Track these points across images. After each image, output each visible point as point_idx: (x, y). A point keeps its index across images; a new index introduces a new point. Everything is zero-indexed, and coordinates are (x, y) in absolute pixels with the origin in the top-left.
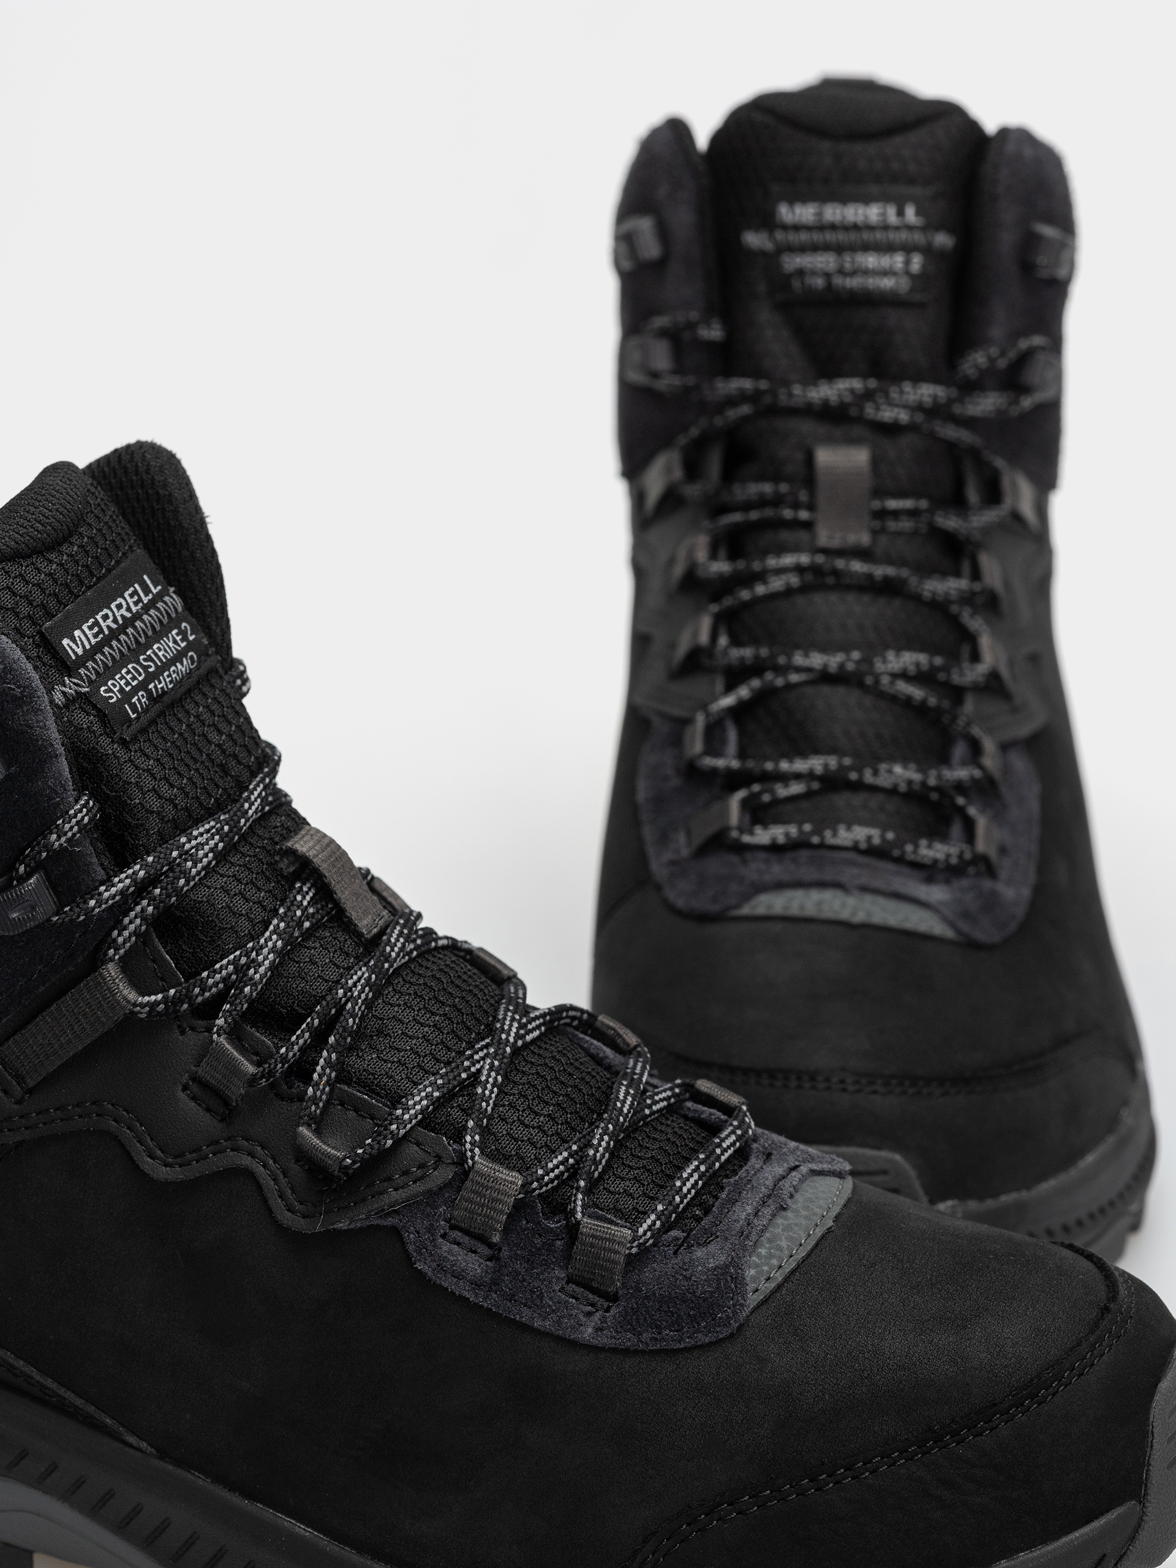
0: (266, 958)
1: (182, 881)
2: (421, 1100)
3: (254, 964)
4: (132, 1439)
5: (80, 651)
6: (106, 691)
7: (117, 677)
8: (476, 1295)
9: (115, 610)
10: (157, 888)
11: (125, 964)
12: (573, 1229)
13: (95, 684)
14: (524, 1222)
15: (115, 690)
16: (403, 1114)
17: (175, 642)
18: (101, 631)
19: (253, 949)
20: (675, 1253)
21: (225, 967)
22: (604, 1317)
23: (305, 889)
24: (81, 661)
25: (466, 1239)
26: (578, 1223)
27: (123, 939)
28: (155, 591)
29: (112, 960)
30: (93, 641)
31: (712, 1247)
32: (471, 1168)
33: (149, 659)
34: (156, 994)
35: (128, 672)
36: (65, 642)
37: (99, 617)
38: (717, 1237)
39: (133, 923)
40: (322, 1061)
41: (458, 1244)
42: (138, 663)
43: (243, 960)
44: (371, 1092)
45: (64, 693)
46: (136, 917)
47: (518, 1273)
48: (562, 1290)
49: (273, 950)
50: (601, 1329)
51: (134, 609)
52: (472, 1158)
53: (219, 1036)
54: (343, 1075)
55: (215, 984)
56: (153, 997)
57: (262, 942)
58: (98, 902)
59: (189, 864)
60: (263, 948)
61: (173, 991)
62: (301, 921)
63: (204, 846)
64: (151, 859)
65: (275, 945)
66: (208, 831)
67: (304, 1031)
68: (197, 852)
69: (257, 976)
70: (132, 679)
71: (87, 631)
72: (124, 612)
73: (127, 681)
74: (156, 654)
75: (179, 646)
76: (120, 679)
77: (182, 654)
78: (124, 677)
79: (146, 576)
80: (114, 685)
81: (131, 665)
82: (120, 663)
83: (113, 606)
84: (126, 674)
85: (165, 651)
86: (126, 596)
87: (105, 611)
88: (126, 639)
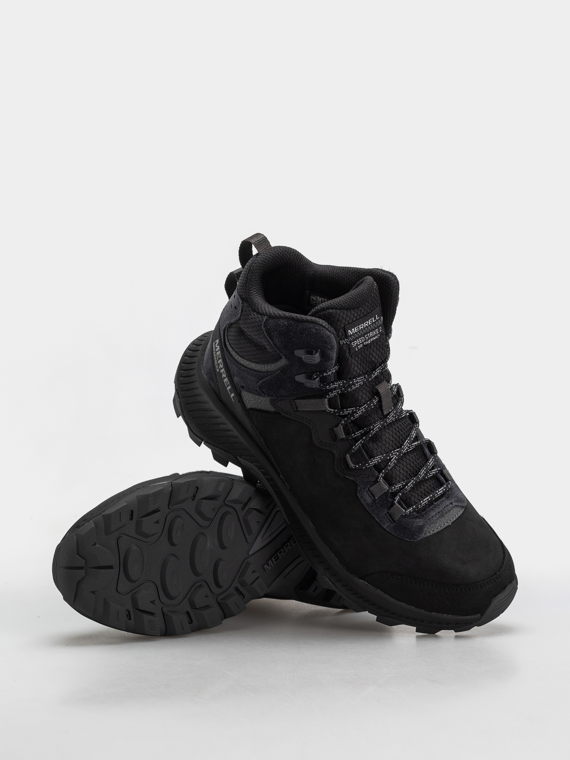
0: (360, 413)
2: (376, 461)
3: (356, 412)
4: (286, 484)
5: (351, 334)
6: (353, 344)
7: (357, 340)
8: (367, 506)
10: (344, 388)
11: (329, 400)
12: (393, 504)
13: (351, 342)
14: (384, 496)
16: (370, 463)
17: (376, 332)
19: (358, 409)
20: (412, 518)
21: (350, 410)
22: (390, 524)
23: (377, 398)
24: (351, 335)
25: (370, 494)
26: (394, 504)
27: (331, 395)
29: (327, 398)
31: (421, 520)
32: (378, 482)
33: (368, 336)
34: (332, 409)
35: (361, 339)
36: (349, 331)
38: (424, 518)
39: (335, 393)
40: (360, 442)
41: (368, 494)
42: (364, 337)
43: (355, 410)
44: (367, 453)
45: (343, 342)
46: (338, 384)
47: (377, 506)
48: (385, 514)
49: (362, 412)
50: (388, 527)
52: (380, 479)
53: (341, 425)
54: (363, 445)
55: (346, 413)
56: (332, 410)
57: (361, 408)
58: (329, 387)
59: (353, 386)
60: (360, 410)
61: (336, 410)
62: (372, 406)
63: (358, 383)
64: (345, 382)
65: (363, 410)
66: (361, 379)
67: (359, 433)
68: (356, 383)
69: (356, 416)
70: (361, 341)
71: (355, 329)
72: (366, 325)
73: (359, 342)
74: (370, 335)
75: (376, 333)
76: (358, 341)
77: (376, 335)
78: (359, 340)
79: (376, 315)
80: (356, 342)
81: (362, 338)
82: (360, 337)
83: (365, 323)
84: (360, 340)
85: (372, 334)
86: (369, 321)
87: (362, 324)
88: (364, 331)
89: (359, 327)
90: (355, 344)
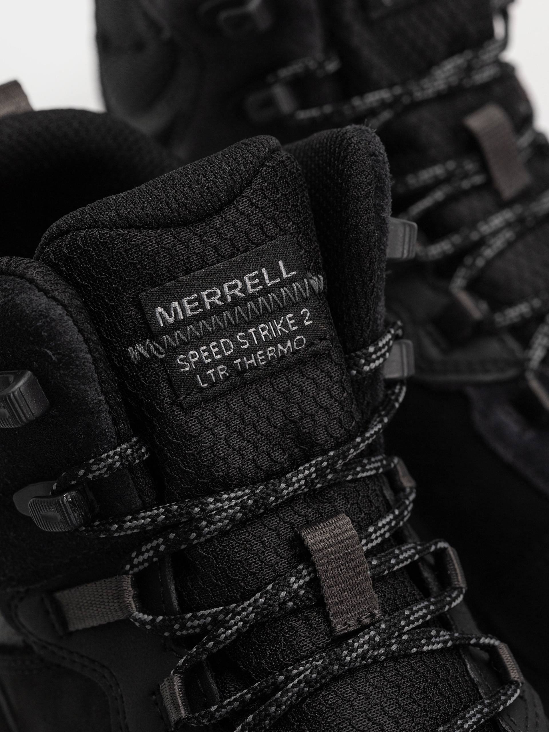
0: (235, 624)
1: (194, 535)
3: (225, 623)
5: (171, 320)
6: (182, 360)
7: (201, 349)
9: (227, 290)
10: (173, 533)
11: (136, 581)
13: (173, 353)
15: (193, 360)
18: (202, 305)
19: (231, 611)
21: (205, 616)
23: (304, 572)
24: (169, 329)
27: (138, 561)
28: (285, 276)
29: (127, 573)
30: (189, 313)
33: (248, 337)
34: (148, 615)
35: (218, 346)
36: (159, 310)
37: (204, 294)
42: (233, 338)
43: (221, 616)
51: (251, 291)
53: (174, 673)
55: (193, 627)
56: (146, 616)
57: (240, 609)
58: (121, 528)
59: (204, 523)
60: (239, 614)
61: (161, 618)
62: (285, 602)
63: (225, 511)
64: (176, 507)
65: (247, 616)
66: (236, 498)
67: (236, 700)
68: (216, 514)
69: (223, 636)
70: (217, 354)
71: (186, 304)
72: (237, 292)
73: (210, 356)
74: (257, 333)
75: (288, 328)
76: (204, 351)
77: (291, 336)
78: (208, 350)
79: (280, 262)
80: (194, 356)
81: (223, 340)
83: (226, 286)
84: (214, 347)
85: (270, 332)
86: (246, 278)
87: (214, 289)
88: (229, 316)
89: (199, 299)
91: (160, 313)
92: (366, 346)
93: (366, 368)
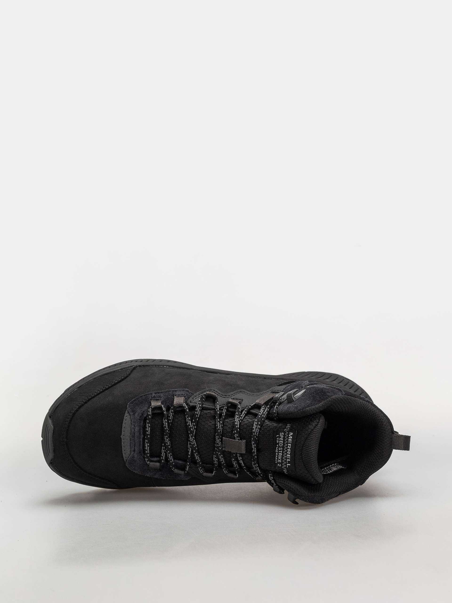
6: (282, 434)
13: (285, 433)
24: (288, 434)
35: (282, 443)
38: (139, 420)
70: (280, 442)
71: (291, 440)
72: (288, 452)
73: (281, 440)
77: (278, 460)
79: (290, 465)
80: (282, 437)
82: (284, 441)
83: (290, 450)
85: (280, 456)
86: (289, 455)
87: (290, 447)
88: (286, 448)
89: (290, 443)
90: (282, 435)
91: (291, 434)
92: (273, 477)
93: (270, 475)
